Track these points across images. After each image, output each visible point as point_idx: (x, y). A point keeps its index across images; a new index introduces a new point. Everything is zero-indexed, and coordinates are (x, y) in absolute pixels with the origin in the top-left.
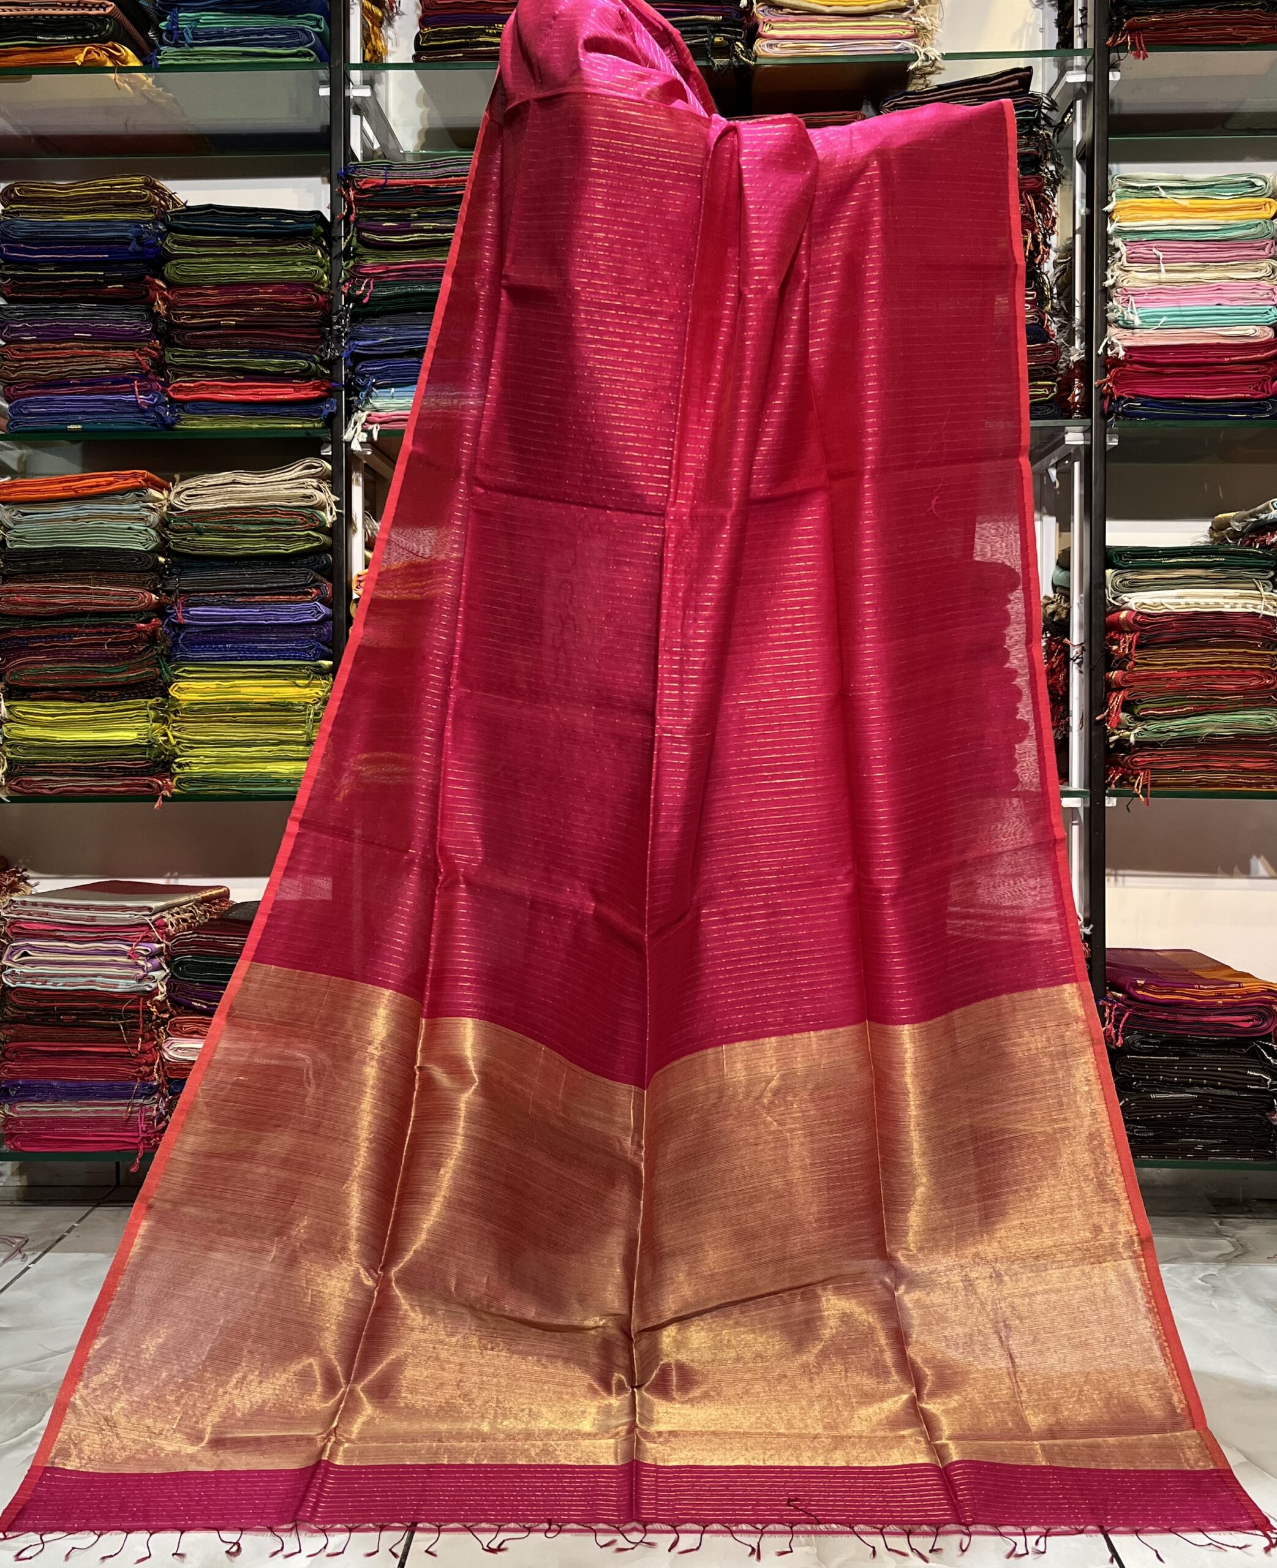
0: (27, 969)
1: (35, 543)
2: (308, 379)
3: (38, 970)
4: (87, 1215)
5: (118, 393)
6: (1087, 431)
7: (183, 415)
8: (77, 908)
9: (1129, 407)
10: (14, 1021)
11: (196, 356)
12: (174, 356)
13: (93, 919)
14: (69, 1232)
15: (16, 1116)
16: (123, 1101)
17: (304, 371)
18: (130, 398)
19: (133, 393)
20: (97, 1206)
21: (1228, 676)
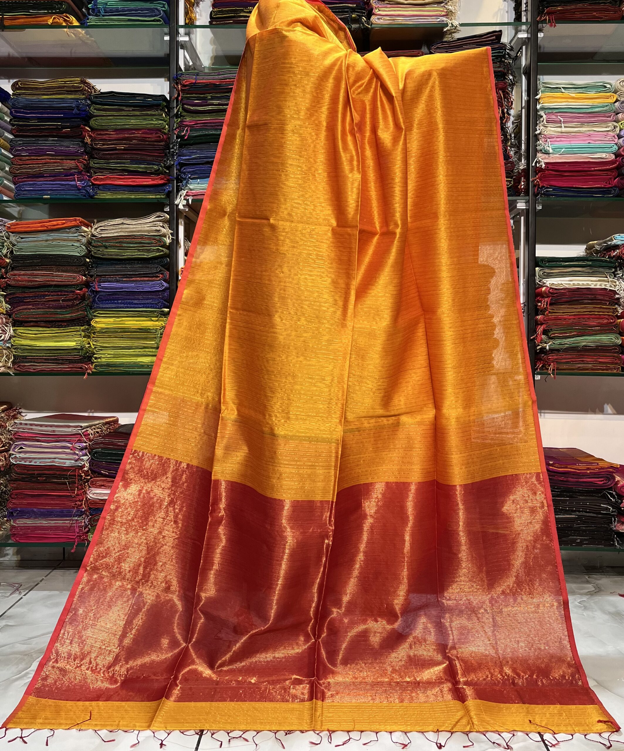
0: (22, 455)
1: (28, 252)
2: (158, 175)
3: (27, 455)
4: (49, 573)
5: (67, 181)
6: (527, 202)
7: (99, 192)
8: (46, 426)
9: (547, 191)
10: (16, 480)
11: (104, 164)
12: (94, 163)
13: (54, 431)
14: (41, 581)
15: (16, 525)
16: (68, 518)
17: (156, 171)
18: (73, 183)
19: (74, 180)
20: (55, 569)
21: (593, 318)
